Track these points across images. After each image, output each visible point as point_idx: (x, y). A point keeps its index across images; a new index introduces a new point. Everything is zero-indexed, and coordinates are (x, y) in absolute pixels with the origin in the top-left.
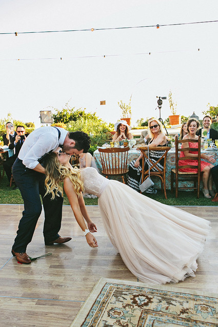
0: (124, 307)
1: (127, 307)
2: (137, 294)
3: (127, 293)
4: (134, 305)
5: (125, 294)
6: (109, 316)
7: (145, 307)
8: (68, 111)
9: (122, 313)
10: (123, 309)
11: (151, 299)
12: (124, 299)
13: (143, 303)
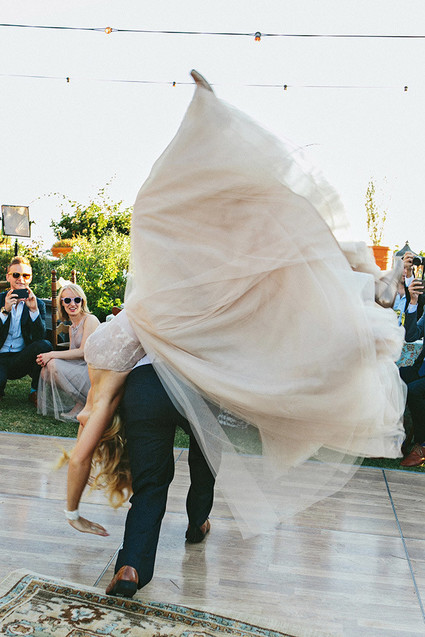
0: (41, 622)
1: (46, 622)
2: (80, 604)
3: (60, 600)
4: (63, 619)
5: (54, 602)
6: (4, 631)
7: (82, 625)
8: (104, 210)
9: (31, 631)
10: (38, 625)
11: (104, 614)
12: (49, 608)
13: (81, 618)
